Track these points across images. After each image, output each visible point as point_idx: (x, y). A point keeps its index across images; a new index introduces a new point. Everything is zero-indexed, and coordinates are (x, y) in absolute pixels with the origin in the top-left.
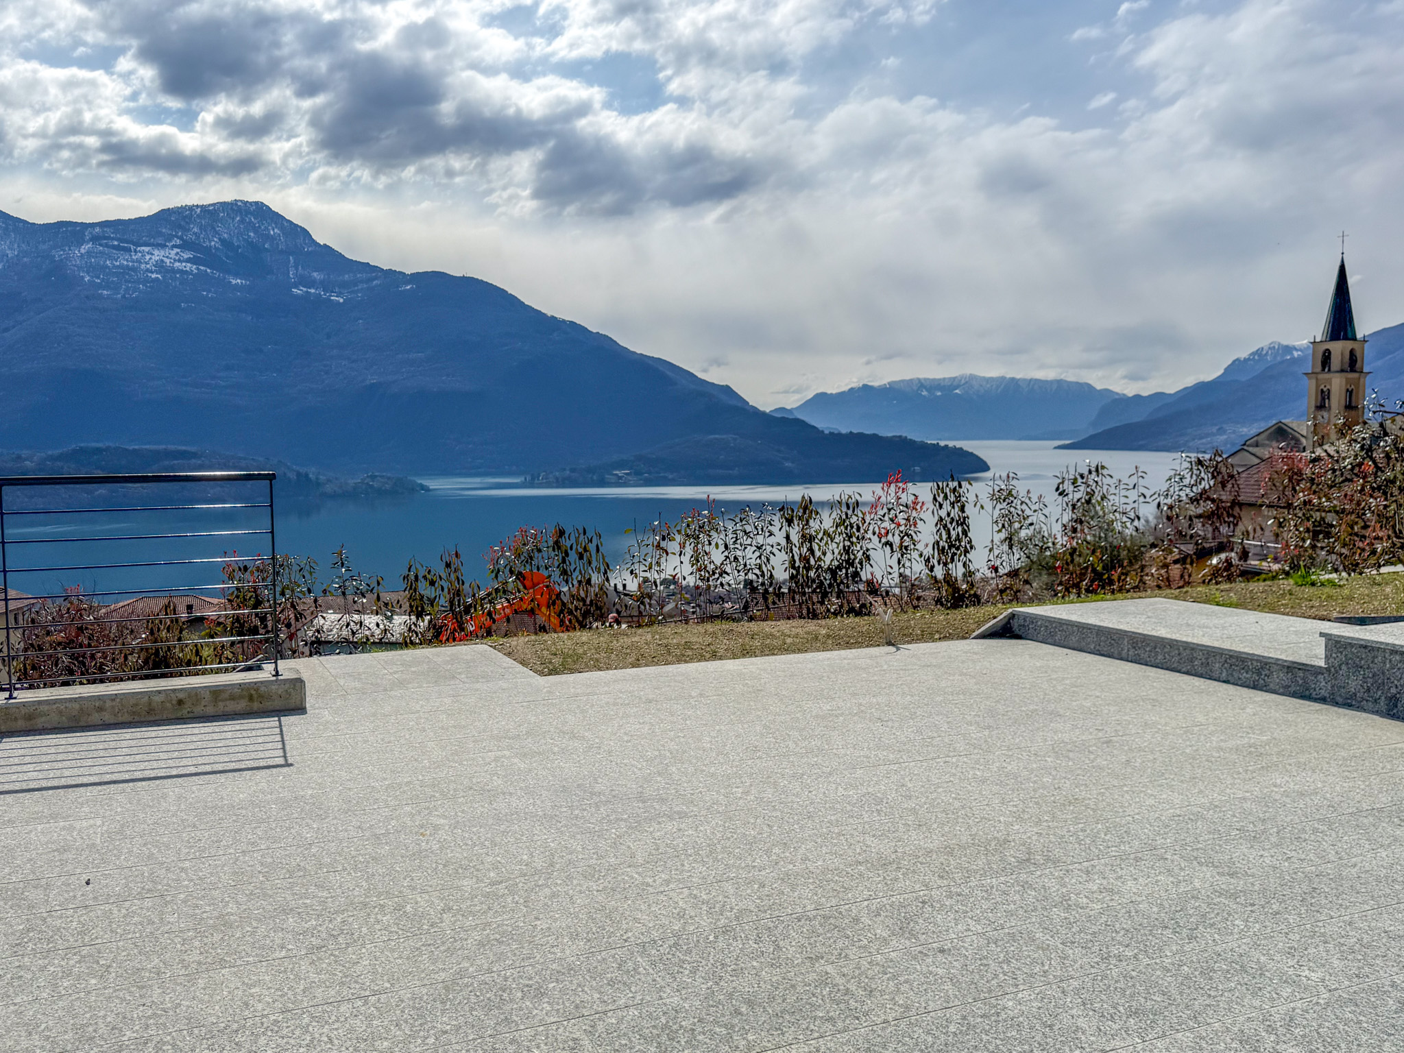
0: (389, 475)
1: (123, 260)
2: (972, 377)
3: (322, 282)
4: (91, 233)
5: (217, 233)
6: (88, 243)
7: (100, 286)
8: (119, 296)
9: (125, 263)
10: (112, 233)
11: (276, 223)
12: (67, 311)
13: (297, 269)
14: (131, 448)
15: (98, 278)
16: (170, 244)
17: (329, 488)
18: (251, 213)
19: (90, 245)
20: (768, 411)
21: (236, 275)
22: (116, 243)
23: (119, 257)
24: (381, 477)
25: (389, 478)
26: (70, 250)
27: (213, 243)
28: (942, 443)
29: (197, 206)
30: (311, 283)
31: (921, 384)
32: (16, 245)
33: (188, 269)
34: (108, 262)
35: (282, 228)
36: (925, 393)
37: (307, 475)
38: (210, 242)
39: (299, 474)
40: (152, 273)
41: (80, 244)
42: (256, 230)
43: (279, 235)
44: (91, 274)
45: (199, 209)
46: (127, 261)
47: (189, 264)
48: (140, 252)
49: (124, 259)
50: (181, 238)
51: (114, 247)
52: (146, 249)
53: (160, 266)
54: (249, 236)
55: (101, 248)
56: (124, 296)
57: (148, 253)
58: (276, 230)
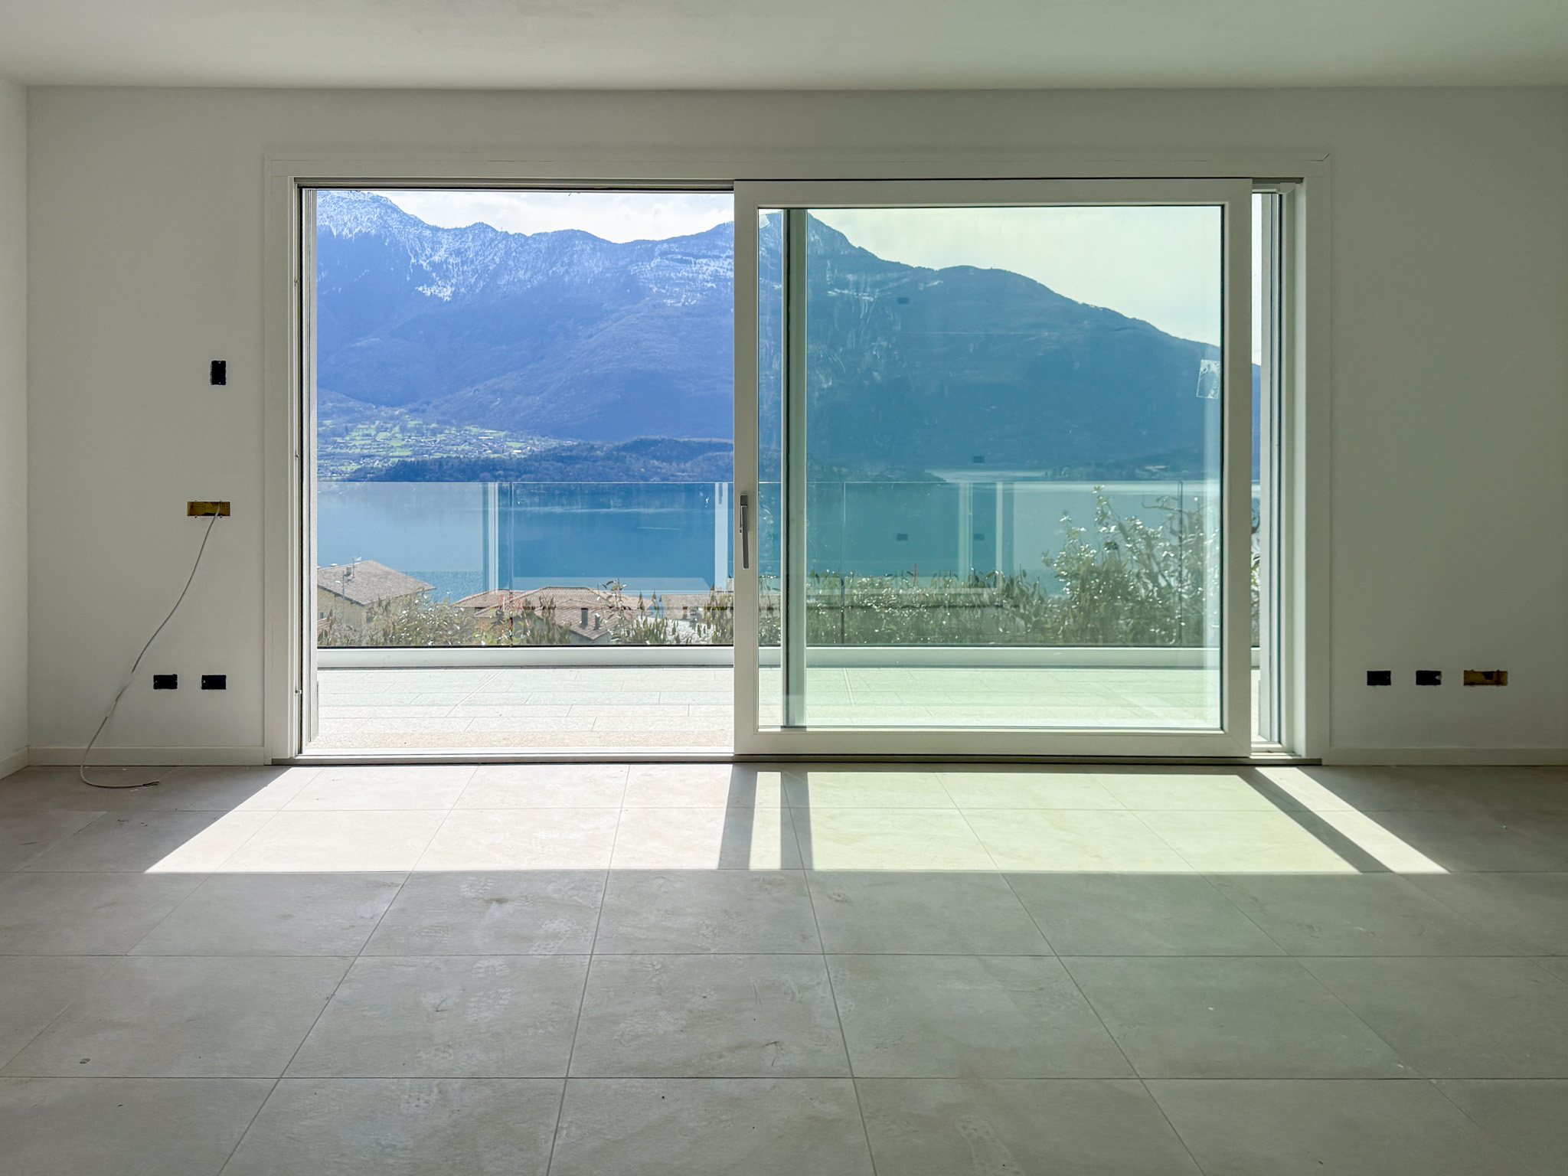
0: (906, 469)
3: (855, 283)
4: (659, 249)
6: (657, 258)
7: (665, 297)
8: (680, 305)
9: (686, 274)
10: (677, 248)
11: (816, 231)
12: (638, 319)
13: (833, 273)
14: (682, 440)
15: (664, 288)
16: (724, 256)
19: (659, 260)
22: (679, 257)
23: (681, 270)
26: (642, 265)
30: (844, 285)
32: (601, 264)
34: (672, 274)
40: (708, 282)
41: (650, 260)
44: (658, 286)
46: (688, 272)
48: (699, 263)
49: (685, 271)
51: (679, 261)
52: (704, 261)
53: (715, 276)
55: (667, 262)
56: (683, 304)
57: (705, 264)
58: (816, 237)
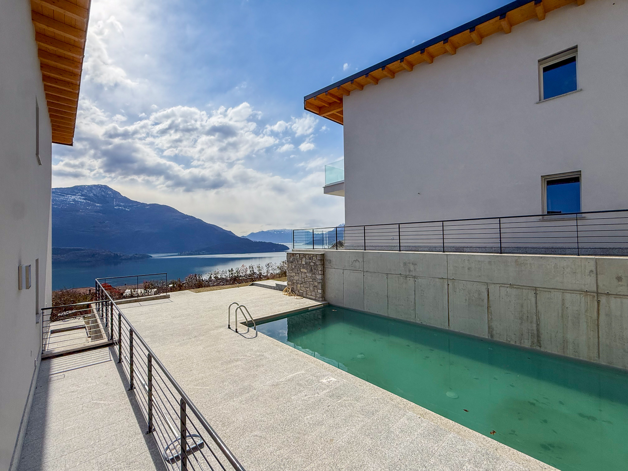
0: (141, 253)
1: (62, 198)
2: (285, 229)
3: (123, 206)
5: (92, 192)
8: (60, 207)
11: (110, 191)
13: (116, 202)
14: (62, 248)
16: (77, 195)
17: (123, 258)
18: (103, 188)
20: (240, 237)
21: (98, 203)
22: (60, 194)
24: (139, 254)
25: (141, 254)
27: (91, 195)
28: (279, 244)
29: (86, 185)
30: (120, 206)
31: (275, 231)
33: (83, 201)
35: (112, 192)
36: (275, 233)
37: (117, 254)
38: (90, 194)
39: (115, 254)
40: (71, 202)
42: (104, 192)
43: (111, 194)
45: (87, 186)
47: (83, 200)
48: (67, 196)
50: (81, 193)
52: (70, 196)
53: (74, 200)
54: (102, 194)
57: (70, 197)
58: (110, 192)
